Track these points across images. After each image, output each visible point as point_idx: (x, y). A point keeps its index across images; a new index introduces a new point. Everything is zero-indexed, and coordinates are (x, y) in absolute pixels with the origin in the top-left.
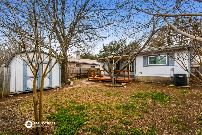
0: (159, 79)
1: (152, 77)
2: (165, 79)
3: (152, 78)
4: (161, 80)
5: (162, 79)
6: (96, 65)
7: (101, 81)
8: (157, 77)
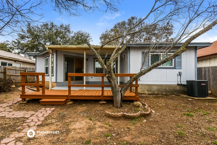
0: (164, 88)
1: (155, 85)
2: (172, 88)
3: (155, 88)
4: (167, 90)
5: (168, 88)
6: (15, 61)
7: (72, 100)
8: (161, 86)
